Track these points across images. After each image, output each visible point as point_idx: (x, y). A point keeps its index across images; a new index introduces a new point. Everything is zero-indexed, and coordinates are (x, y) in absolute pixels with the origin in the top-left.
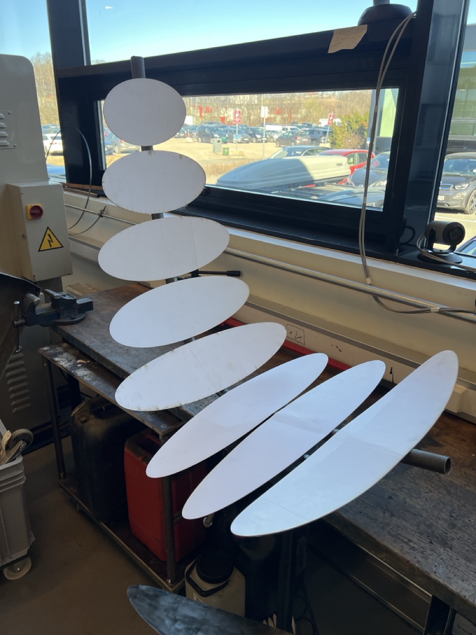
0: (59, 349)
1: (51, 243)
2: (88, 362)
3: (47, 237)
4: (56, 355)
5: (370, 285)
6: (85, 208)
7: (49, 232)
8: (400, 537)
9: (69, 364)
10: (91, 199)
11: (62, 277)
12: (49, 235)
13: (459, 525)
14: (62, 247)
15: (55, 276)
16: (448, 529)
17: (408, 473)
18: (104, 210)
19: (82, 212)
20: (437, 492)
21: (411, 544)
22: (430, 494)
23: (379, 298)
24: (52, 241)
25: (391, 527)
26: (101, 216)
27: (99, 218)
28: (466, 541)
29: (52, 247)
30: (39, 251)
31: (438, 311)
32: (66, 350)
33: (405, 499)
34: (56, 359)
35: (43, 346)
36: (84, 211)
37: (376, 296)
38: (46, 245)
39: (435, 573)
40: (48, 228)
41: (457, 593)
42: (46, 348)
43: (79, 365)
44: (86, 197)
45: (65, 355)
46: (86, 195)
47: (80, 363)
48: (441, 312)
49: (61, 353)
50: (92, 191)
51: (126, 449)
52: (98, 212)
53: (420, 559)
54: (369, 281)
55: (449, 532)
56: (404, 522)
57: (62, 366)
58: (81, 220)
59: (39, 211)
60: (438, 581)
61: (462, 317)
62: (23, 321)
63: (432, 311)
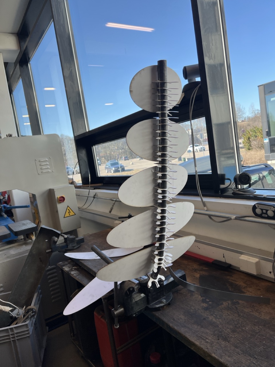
0: (66, 263)
1: (70, 213)
2: (78, 267)
3: (68, 211)
4: (64, 266)
5: (206, 210)
6: (88, 195)
7: (68, 208)
8: (202, 337)
9: (69, 269)
10: (90, 190)
11: (78, 229)
12: (69, 209)
13: (238, 331)
14: (75, 214)
15: (74, 229)
16: (231, 333)
17: (219, 307)
18: (95, 195)
19: (87, 197)
20: (232, 316)
21: (207, 340)
22: (228, 316)
23: (212, 217)
24: (70, 212)
25: (199, 333)
26: (94, 198)
27: (94, 199)
28: (239, 338)
29: (70, 215)
30: (64, 217)
31: (234, 218)
32: (69, 263)
33: (212, 319)
34: (64, 267)
35: (59, 262)
36: (88, 197)
37: (210, 216)
38: (67, 214)
39: (215, 353)
40: (68, 206)
41: (224, 363)
42: (60, 263)
43: (73, 269)
44: (88, 190)
45: (68, 265)
46: (88, 189)
47: (74, 268)
48: (236, 219)
49: (67, 264)
50: (91, 187)
51: (95, 313)
52: (93, 196)
53: (209, 347)
54: (205, 208)
55: (231, 334)
56: (207, 330)
57: (66, 270)
58: (87, 201)
59: (63, 199)
60: (215, 357)
61: (247, 220)
62: (50, 250)
63: (232, 219)
